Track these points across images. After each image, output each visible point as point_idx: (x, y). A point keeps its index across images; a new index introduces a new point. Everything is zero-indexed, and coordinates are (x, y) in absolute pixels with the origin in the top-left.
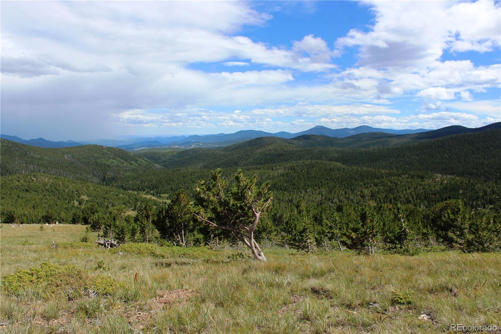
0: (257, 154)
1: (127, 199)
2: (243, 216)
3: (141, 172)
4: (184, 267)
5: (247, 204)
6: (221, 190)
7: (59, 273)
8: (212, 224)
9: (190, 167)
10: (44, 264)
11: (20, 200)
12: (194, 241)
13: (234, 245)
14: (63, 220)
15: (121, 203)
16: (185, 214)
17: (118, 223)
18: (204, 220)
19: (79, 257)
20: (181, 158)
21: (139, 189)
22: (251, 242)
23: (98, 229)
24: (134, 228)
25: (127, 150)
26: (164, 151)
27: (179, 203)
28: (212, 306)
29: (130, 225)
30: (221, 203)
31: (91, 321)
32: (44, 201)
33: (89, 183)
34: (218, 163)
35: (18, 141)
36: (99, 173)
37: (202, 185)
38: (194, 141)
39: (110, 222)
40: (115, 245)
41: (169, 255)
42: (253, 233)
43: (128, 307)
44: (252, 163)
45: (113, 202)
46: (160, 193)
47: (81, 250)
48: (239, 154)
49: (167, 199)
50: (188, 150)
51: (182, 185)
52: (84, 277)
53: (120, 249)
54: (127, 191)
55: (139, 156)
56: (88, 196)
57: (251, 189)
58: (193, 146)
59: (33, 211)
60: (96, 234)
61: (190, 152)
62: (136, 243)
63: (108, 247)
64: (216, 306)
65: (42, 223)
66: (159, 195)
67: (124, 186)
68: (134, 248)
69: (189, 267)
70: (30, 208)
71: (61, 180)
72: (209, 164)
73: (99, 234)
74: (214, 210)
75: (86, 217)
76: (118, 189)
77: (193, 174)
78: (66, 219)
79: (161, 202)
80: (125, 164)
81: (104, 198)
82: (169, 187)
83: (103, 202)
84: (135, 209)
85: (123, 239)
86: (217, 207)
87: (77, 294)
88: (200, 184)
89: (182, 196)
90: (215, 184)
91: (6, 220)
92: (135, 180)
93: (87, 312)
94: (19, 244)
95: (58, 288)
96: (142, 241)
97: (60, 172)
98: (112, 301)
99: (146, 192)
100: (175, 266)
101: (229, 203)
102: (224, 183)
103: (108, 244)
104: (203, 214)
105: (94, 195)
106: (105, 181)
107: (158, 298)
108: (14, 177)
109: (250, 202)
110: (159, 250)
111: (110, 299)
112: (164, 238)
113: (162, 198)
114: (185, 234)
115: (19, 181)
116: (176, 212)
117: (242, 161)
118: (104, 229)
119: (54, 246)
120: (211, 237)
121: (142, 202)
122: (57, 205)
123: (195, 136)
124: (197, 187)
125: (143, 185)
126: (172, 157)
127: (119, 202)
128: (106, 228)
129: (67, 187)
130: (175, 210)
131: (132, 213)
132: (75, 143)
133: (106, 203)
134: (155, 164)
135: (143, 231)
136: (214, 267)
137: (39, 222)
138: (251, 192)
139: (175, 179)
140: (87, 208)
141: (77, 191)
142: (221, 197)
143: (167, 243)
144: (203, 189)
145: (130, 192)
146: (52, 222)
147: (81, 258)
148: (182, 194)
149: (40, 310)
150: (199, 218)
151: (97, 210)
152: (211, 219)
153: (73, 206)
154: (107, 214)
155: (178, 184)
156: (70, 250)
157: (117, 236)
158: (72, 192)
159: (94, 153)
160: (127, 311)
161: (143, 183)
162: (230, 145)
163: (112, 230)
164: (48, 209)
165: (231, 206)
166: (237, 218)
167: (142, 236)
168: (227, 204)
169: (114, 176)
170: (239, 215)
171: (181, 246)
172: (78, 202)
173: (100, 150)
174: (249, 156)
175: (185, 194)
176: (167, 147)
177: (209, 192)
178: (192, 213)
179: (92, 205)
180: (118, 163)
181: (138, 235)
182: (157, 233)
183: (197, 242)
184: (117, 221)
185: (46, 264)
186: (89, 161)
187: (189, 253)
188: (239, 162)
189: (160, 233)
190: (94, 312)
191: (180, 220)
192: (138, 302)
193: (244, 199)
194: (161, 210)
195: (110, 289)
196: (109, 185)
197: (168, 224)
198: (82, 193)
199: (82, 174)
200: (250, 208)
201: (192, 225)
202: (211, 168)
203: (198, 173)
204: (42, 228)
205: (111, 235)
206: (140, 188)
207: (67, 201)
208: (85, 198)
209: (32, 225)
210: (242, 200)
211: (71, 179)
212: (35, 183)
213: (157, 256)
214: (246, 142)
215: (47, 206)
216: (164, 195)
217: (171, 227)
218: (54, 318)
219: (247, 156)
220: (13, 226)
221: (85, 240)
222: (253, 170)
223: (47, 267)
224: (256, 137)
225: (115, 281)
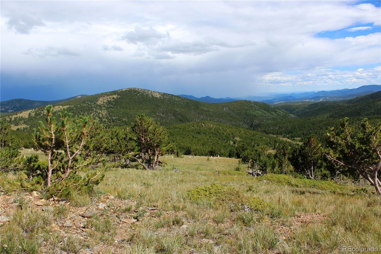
0: (378, 105)
1: (269, 141)
2: (368, 158)
3: (280, 120)
4: (315, 196)
5: (372, 147)
6: (348, 136)
7: (224, 191)
8: (340, 163)
9: (318, 116)
10: (214, 184)
11: (194, 139)
12: (321, 175)
13: (356, 182)
14: (223, 154)
15: (264, 143)
16: (314, 154)
17: (262, 159)
18: (333, 159)
19: (234, 182)
20: (312, 109)
21: (277, 134)
22: (375, 180)
23: (247, 162)
24: (274, 163)
25: (269, 104)
26: (297, 104)
27: (309, 145)
28: (342, 230)
29: (271, 161)
30: (348, 146)
31: (246, 228)
32: (210, 140)
33: (241, 128)
34: (343, 113)
35: (193, 99)
36: (248, 121)
37: (332, 131)
38: (322, 96)
39: (256, 157)
40: (260, 175)
41: (302, 186)
42: (376, 173)
43: (273, 221)
44: (373, 113)
45: (259, 143)
46: (294, 137)
47: (236, 176)
48: (361, 105)
49: (300, 141)
50: (317, 103)
51: (312, 131)
52: (241, 196)
53: (264, 178)
54: (269, 134)
55: (278, 108)
56: (240, 138)
57: (376, 135)
58: (321, 99)
59: (202, 147)
60: (246, 165)
61: (319, 104)
62: (275, 174)
63: (255, 176)
64: (345, 230)
65: (208, 155)
66: (293, 138)
67: (267, 131)
68: (275, 178)
69: (319, 196)
70: (201, 145)
71: (222, 126)
72: (335, 114)
73: (249, 166)
74: (342, 152)
75: (238, 153)
76: (262, 133)
77: (321, 122)
78: (224, 154)
79: (295, 144)
80: (267, 114)
81: (252, 140)
82: (301, 132)
83: (251, 143)
84: (274, 148)
85: (266, 171)
86: (345, 149)
87: (237, 208)
88: (330, 130)
89: (312, 139)
90: (343, 130)
91: (185, 152)
92: (275, 127)
93: (244, 221)
94: (194, 169)
95: (223, 202)
96: (280, 173)
97: (220, 120)
98: (262, 216)
99: (283, 136)
100: (308, 194)
101: (355, 146)
102: (351, 130)
103: (255, 173)
104: (332, 154)
105: (244, 137)
106: (253, 127)
107: (296, 218)
108: (191, 123)
109: (375, 146)
110: (294, 181)
111: (260, 214)
112: (297, 172)
113: (295, 141)
114: (314, 170)
115: (193, 126)
116: (307, 152)
117: (364, 111)
118: (252, 162)
119: (217, 173)
120: (336, 173)
121: (280, 143)
122: (218, 144)
123: (323, 92)
124: (328, 132)
125: (281, 130)
126: (304, 109)
127: (263, 143)
128: (253, 162)
129: (226, 131)
130: (306, 150)
131: (273, 152)
132: (231, 99)
133: (253, 143)
134: (291, 114)
135: (280, 165)
136: (341, 199)
137: (206, 155)
138: (376, 138)
139: (306, 126)
140: (239, 147)
141: (232, 134)
142: (348, 141)
143: (300, 176)
144: (333, 134)
145: (270, 135)
146: (215, 155)
147: (236, 182)
148: (312, 138)
149: (212, 216)
150: (329, 157)
151: (246, 148)
152: (338, 159)
153: (229, 145)
154: (253, 152)
155: (309, 130)
156: (228, 176)
157: (261, 168)
158: (229, 134)
159: (245, 106)
160: (273, 225)
161: (281, 129)
162: (353, 98)
163: (258, 164)
164: (213, 146)
165: (356, 149)
166: (362, 159)
167: (280, 169)
168: (353, 147)
169: (259, 123)
170: (364, 157)
171: (310, 179)
172: (233, 142)
173: (249, 104)
174: (371, 107)
175: (314, 138)
176: (300, 101)
177: (338, 137)
178: (323, 153)
179: (243, 145)
180: (262, 114)
181: (276, 169)
182: (291, 168)
183: (324, 177)
184: (261, 157)
185: (215, 184)
186: (241, 112)
187: (318, 185)
188: (362, 112)
189: (294, 168)
190: (249, 222)
191: (310, 159)
192: (281, 219)
193: (370, 143)
194: (295, 150)
195: (260, 207)
196: (255, 130)
197: (300, 161)
198: (236, 135)
199: (236, 122)
200: (375, 151)
201: (320, 163)
202: (336, 117)
203: (325, 121)
204: (208, 159)
205: (257, 167)
206: (279, 133)
207: (225, 141)
208: (238, 139)
209: (202, 157)
210: (367, 144)
211: (228, 125)
212: (204, 128)
213: (292, 185)
214: (368, 95)
215: (211, 144)
216: (297, 139)
217: (302, 164)
218: (221, 223)
219: (368, 107)
220: (190, 157)
221: (238, 169)
222: (374, 119)
223: (215, 186)
224: (378, 91)
225: (263, 201)
